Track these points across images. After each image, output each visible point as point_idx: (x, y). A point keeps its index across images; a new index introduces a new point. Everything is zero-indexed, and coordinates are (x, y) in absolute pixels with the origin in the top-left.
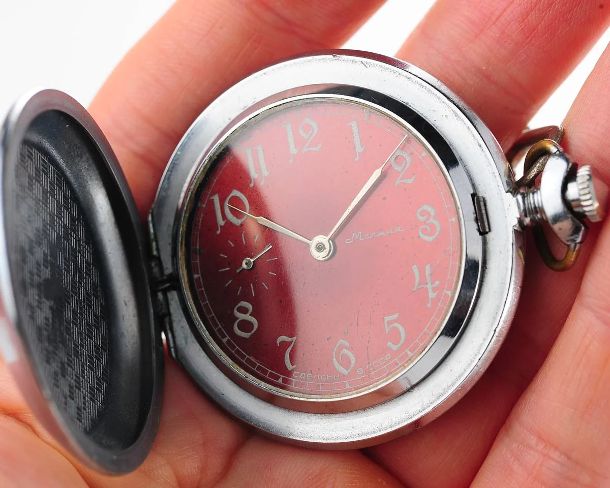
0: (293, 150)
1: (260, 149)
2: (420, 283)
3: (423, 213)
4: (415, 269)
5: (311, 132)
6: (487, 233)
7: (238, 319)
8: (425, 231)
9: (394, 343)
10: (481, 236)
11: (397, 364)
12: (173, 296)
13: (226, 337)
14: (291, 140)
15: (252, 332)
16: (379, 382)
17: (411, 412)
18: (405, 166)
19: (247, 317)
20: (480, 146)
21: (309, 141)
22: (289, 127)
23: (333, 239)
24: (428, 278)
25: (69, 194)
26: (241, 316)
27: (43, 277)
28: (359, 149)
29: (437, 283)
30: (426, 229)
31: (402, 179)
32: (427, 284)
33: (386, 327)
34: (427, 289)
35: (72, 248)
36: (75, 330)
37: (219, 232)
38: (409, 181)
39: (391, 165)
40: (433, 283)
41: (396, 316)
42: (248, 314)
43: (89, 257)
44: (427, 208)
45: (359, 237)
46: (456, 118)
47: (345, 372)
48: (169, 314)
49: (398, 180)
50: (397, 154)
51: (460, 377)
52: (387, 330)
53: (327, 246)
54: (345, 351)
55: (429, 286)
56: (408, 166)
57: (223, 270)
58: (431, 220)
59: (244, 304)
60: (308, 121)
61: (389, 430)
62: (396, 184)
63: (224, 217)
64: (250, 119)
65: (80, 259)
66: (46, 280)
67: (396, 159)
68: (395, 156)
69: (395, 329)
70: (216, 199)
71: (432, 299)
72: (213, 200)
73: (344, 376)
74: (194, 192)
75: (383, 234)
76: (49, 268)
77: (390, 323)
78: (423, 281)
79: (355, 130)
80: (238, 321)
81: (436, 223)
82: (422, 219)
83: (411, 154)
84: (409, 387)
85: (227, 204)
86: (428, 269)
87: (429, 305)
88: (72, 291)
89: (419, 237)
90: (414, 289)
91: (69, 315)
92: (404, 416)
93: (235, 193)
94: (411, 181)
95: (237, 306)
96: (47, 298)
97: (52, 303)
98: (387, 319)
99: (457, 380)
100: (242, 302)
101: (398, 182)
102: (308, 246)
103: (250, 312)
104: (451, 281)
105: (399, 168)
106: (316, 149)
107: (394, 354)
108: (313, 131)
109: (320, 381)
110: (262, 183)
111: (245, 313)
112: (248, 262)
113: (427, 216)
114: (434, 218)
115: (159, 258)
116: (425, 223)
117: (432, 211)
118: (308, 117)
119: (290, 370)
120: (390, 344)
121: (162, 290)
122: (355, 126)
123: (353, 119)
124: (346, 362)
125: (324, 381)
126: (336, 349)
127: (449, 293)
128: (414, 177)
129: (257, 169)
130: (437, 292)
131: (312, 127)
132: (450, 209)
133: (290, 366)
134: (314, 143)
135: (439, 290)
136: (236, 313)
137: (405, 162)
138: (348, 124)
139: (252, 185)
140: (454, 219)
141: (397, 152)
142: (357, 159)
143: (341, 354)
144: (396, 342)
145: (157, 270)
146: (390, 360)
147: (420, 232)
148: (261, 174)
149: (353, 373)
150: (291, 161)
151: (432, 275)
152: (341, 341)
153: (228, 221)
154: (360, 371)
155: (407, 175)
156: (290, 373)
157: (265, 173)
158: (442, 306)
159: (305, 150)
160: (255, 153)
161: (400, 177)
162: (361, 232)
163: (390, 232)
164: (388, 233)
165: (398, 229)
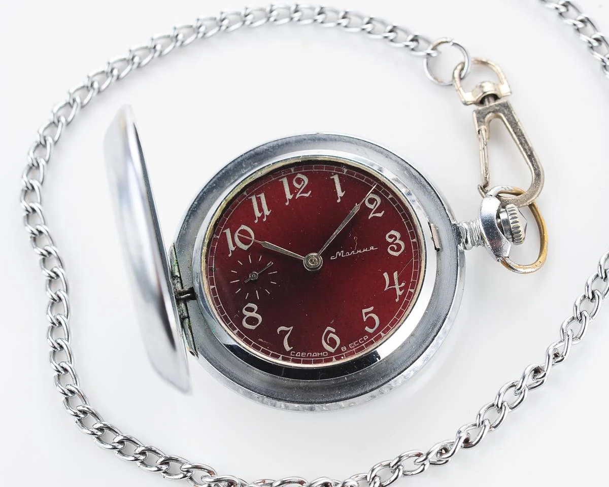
0: (289, 196)
1: (262, 196)
2: (390, 285)
3: (391, 237)
4: (386, 275)
5: (302, 183)
6: (439, 249)
7: (246, 316)
8: (392, 249)
10: (436, 251)
11: (373, 342)
13: (236, 329)
14: (287, 189)
15: (258, 325)
18: (376, 205)
19: (254, 314)
21: (301, 190)
22: (285, 180)
24: (396, 281)
26: (248, 314)
28: (340, 194)
29: (403, 284)
31: (374, 213)
32: (395, 285)
33: (364, 316)
34: (395, 288)
37: (230, 255)
38: (380, 215)
39: (365, 204)
40: (400, 284)
41: (372, 308)
44: (393, 232)
45: (342, 254)
47: (332, 350)
50: (370, 197)
52: (365, 319)
55: (397, 287)
56: (378, 204)
57: (234, 282)
58: (397, 241)
59: (250, 305)
60: (299, 176)
62: (370, 217)
63: (234, 244)
67: (369, 200)
68: (368, 198)
69: (371, 317)
70: (228, 232)
71: (399, 295)
72: (225, 233)
73: (332, 353)
75: (360, 252)
77: (366, 314)
79: (337, 181)
80: (246, 318)
81: (402, 244)
82: (390, 240)
83: (381, 197)
85: (237, 234)
86: (396, 274)
87: (397, 300)
89: (388, 253)
90: (385, 290)
93: (243, 227)
95: (245, 307)
98: (364, 311)
101: (371, 215)
102: (302, 261)
103: (255, 311)
104: (414, 283)
105: (371, 206)
106: (307, 195)
107: (371, 335)
108: (304, 183)
109: (312, 357)
110: (265, 220)
111: (252, 311)
112: (254, 275)
113: (394, 238)
114: (400, 240)
115: (180, 277)
116: (392, 243)
117: (398, 235)
118: (300, 173)
119: (288, 350)
120: (367, 328)
121: (183, 298)
122: (336, 179)
123: (335, 174)
124: (332, 343)
125: (316, 357)
126: (324, 334)
127: (412, 291)
128: (383, 212)
129: (261, 210)
130: (403, 291)
131: (303, 180)
132: (412, 233)
133: (288, 348)
134: (305, 191)
135: (405, 288)
136: (245, 312)
137: (375, 202)
138: (331, 178)
139: (256, 221)
140: (415, 240)
141: (370, 195)
142: (339, 201)
143: (328, 337)
144: (372, 327)
145: (179, 285)
146: (368, 340)
147: (389, 250)
148: (263, 213)
149: (339, 351)
150: (287, 204)
151: (399, 279)
152: (329, 328)
153: (237, 248)
154: (344, 349)
155: (378, 211)
156: (288, 353)
157: (267, 212)
158: (407, 300)
159: (298, 196)
160: (258, 200)
161: (372, 212)
162: (343, 251)
163: (366, 250)
164: (364, 251)
165: (372, 248)
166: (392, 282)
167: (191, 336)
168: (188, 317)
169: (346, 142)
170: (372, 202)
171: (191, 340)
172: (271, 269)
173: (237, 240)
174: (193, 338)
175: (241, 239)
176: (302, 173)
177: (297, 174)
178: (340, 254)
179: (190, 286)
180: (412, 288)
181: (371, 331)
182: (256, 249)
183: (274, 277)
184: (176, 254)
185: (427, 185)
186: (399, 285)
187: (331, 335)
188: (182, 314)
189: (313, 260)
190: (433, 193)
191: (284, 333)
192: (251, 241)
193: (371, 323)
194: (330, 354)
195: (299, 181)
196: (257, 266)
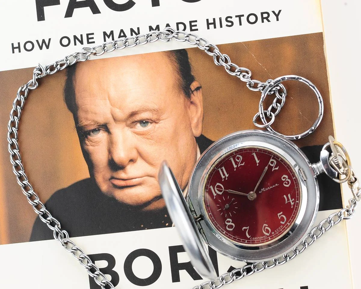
0: (235, 166)
1: (223, 168)
2: (287, 201)
3: (284, 178)
4: (285, 196)
5: (240, 159)
6: (306, 180)
7: (227, 225)
8: (285, 184)
11: (285, 228)
12: (203, 222)
13: (224, 232)
14: (234, 163)
15: (233, 228)
19: (230, 224)
21: (240, 162)
22: (232, 159)
23: (256, 192)
24: (290, 199)
26: (228, 224)
28: (258, 161)
29: (293, 199)
30: (286, 183)
31: (274, 168)
34: (290, 202)
37: (215, 198)
38: (277, 169)
39: (270, 164)
40: (292, 200)
42: (231, 223)
44: (284, 176)
47: (268, 234)
52: (280, 218)
55: (291, 201)
57: (219, 210)
58: (287, 180)
59: (228, 219)
60: (238, 156)
62: (273, 170)
63: (216, 193)
67: (271, 162)
69: (282, 217)
70: (211, 187)
71: (293, 205)
72: (210, 188)
75: (271, 187)
77: (280, 215)
81: (289, 180)
82: (284, 180)
83: (276, 160)
85: (216, 188)
86: (289, 195)
87: (292, 207)
89: (284, 186)
90: (286, 203)
93: (218, 184)
95: (226, 221)
98: (279, 214)
102: (247, 196)
103: (231, 222)
104: (298, 198)
105: (272, 165)
106: (243, 164)
107: (283, 225)
109: (260, 239)
110: (227, 179)
111: (229, 222)
112: (227, 206)
113: (285, 179)
114: (288, 179)
115: (195, 211)
116: (285, 181)
117: (287, 177)
118: (238, 154)
119: (249, 238)
120: (281, 222)
121: (198, 221)
122: (254, 154)
123: (253, 152)
124: (267, 231)
125: (261, 239)
126: (263, 228)
127: (298, 202)
128: (278, 167)
129: (224, 175)
130: (294, 202)
131: (240, 157)
132: (293, 175)
133: (249, 237)
134: (242, 163)
135: (294, 201)
136: (226, 223)
137: (274, 163)
138: (252, 154)
139: (223, 180)
140: (294, 178)
141: (271, 160)
142: (258, 165)
143: (265, 229)
144: (283, 221)
145: (195, 215)
146: (282, 228)
147: (284, 184)
148: (225, 176)
149: (271, 234)
150: (235, 170)
151: (291, 197)
152: (265, 225)
153: (217, 194)
154: (273, 233)
155: (276, 167)
156: (249, 239)
157: (227, 175)
158: (297, 206)
159: (239, 165)
160: (222, 170)
162: (264, 188)
163: (274, 186)
164: (273, 187)
165: (276, 185)
166: (288, 200)
167: (205, 237)
168: (202, 228)
169: (255, 135)
170: (273, 163)
171: (205, 238)
172: (234, 201)
173: (216, 191)
174: (206, 237)
175: (218, 190)
176: (239, 154)
177: (236, 155)
178: (263, 190)
179: (200, 214)
180: (298, 200)
181: (283, 223)
182: (225, 194)
183: (236, 205)
184: (190, 200)
185: (295, 150)
187: (266, 228)
188: (199, 228)
189: (252, 195)
190: (298, 153)
191: (245, 230)
192: (222, 190)
193: (282, 219)
194: (268, 236)
195: (238, 158)
196: (227, 201)
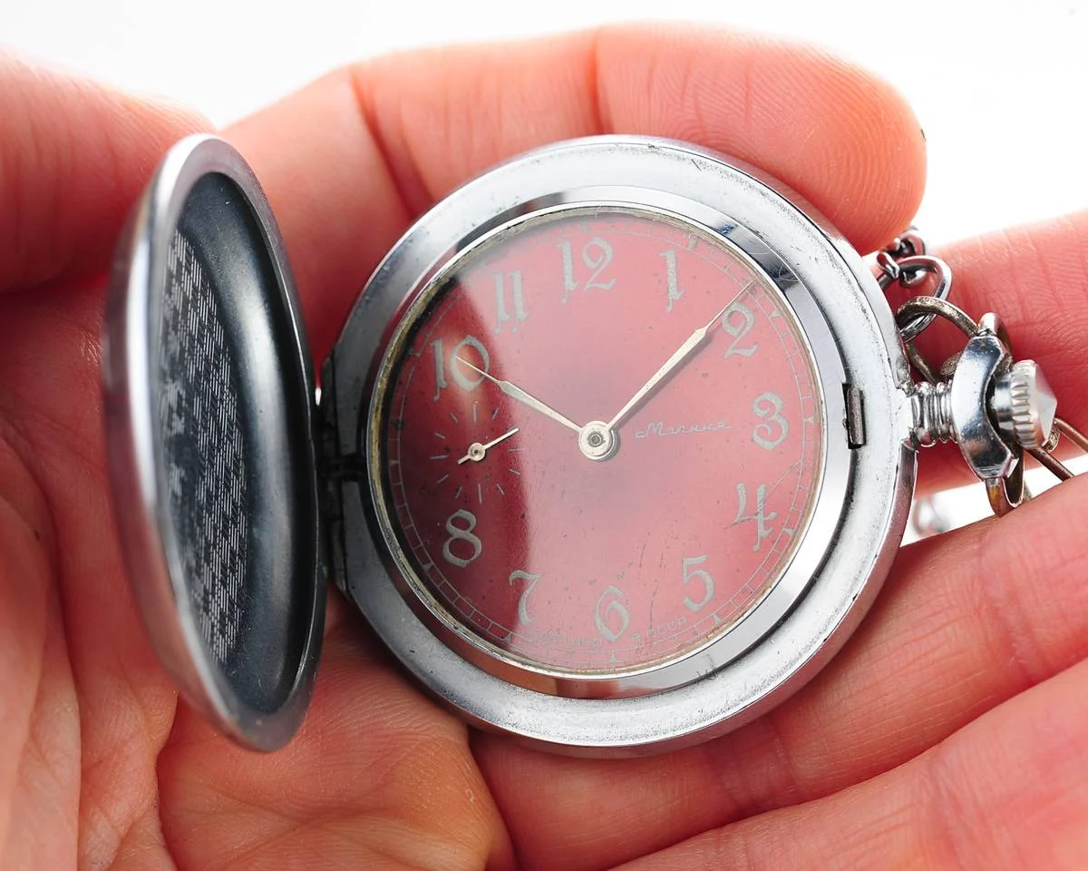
0: (570, 284)
1: (517, 276)
2: (746, 512)
3: (764, 405)
4: (741, 489)
5: (601, 260)
6: (859, 446)
7: (451, 536)
8: (763, 433)
9: (694, 601)
10: (850, 450)
11: (695, 634)
12: (352, 489)
13: (430, 562)
14: (568, 267)
15: (472, 559)
16: (664, 658)
17: (708, 710)
18: (743, 329)
19: (466, 535)
20: (864, 311)
21: (596, 273)
22: (567, 248)
23: (616, 429)
24: (760, 506)
25: (214, 310)
26: (457, 532)
27: (174, 432)
28: (674, 294)
29: (773, 514)
30: (765, 429)
31: (737, 348)
32: (756, 514)
33: (685, 574)
34: (755, 523)
35: (213, 393)
36: (208, 521)
37: (437, 398)
38: (747, 353)
39: (721, 324)
40: (766, 514)
41: (702, 558)
42: (468, 532)
43: (232, 412)
44: (768, 396)
45: (658, 430)
46: (830, 264)
47: (613, 637)
48: (342, 517)
49: (730, 350)
50: (733, 308)
51: (791, 664)
52: (686, 580)
53: (607, 438)
54: (615, 604)
55: (760, 518)
56: (748, 328)
57: (437, 457)
58: (774, 417)
59: (464, 514)
60: (597, 241)
61: (670, 735)
62: (726, 355)
63: (448, 375)
64: (509, 228)
65: (221, 412)
66: (178, 436)
67: (729, 316)
68: (729, 311)
69: (698, 578)
70: (438, 345)
71: (762, 538)
72: (434, 347)
73: (610, 642)
74: (406, 331)
75: (696, 429)
76: (183, 419)
77: (691, 568)
78: (752, 510)
79: (671, 265)
80: (451, 539)
81: (782, 422)
82: (761, 413)
83: (755, 311)
84: (710, 670)
85: (454, 356)
86: (761, 492)
87: (756, 548)
88: (209, 460)
89: (753, 440)
90: (736, 521)
91: (202, 496)
92: (696, 715)
93: (470, 340)
94: (750, 354)
95: (452, 517)
96: (178, 463)
97: (183, 473)
98: (688, 561)
99: (786, 668)
100: (461, 510)
101: (730, 352)
102: (575, 435)
103: (472, 528)
104: (796, 514)
105: (733, 331)
106: (606, 287)
107: (692, 617)
108: (604, 259)
111: (464, 528)
112: (477, 450)
113: (768, 410)
114: (780, 414)
116: (764, 419)
117: (777, 402)
118: (599, 235)
119: (525, 623)
120: (687, 601)
122: (671, 257)
123: (669, 247)
124: (614, 621)
126: (601, 599)
127: (790, 532)
128: (755, 347)
129: (510, 307)
130: (771, 529)
131: (603, 251)
132: (807, 403)
133: (525, 619)
134: (604, 278)
135: (774, 525)
136: (451, 528)
137: (743, 322)
138: (661, 254)
139: (498, 331)
140: (810, 420)
141: (734, 306)
142: (669, 309)
143: (608, 608)
144: (697, 600)
146: (685, 626)
147: (755, 434)
148: (514, 315)
149: (625, 641)
150: (564, 301)
151: (766, 501)
152: (612, 589)
153: (453, 384)
154: (636, 637)
155: (744, 343)
156: (525, 630)
157: (521, 314)
158: (778, 551)
159: (588, 286)
160: (508, 283)
161: (733, 345)
162: (661, 423)
163: (709, 428)
164: (704, 428)
165: (722, 425)
167: (341, 559)
170: (736, 321)
171: (342, 567)
173: (453, 367)
175: (463, 368)
176: (604, 236)
177: (593, 235)
178: (656, 428)
180: (790, 525)
181: (695, 607)
182: (487, 394)
183: (516, 460)
186: (764, 516)
189: (597, 437)
191: (522, 585)
194: (608, 644)
195: (596, 253)
